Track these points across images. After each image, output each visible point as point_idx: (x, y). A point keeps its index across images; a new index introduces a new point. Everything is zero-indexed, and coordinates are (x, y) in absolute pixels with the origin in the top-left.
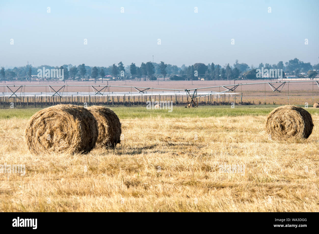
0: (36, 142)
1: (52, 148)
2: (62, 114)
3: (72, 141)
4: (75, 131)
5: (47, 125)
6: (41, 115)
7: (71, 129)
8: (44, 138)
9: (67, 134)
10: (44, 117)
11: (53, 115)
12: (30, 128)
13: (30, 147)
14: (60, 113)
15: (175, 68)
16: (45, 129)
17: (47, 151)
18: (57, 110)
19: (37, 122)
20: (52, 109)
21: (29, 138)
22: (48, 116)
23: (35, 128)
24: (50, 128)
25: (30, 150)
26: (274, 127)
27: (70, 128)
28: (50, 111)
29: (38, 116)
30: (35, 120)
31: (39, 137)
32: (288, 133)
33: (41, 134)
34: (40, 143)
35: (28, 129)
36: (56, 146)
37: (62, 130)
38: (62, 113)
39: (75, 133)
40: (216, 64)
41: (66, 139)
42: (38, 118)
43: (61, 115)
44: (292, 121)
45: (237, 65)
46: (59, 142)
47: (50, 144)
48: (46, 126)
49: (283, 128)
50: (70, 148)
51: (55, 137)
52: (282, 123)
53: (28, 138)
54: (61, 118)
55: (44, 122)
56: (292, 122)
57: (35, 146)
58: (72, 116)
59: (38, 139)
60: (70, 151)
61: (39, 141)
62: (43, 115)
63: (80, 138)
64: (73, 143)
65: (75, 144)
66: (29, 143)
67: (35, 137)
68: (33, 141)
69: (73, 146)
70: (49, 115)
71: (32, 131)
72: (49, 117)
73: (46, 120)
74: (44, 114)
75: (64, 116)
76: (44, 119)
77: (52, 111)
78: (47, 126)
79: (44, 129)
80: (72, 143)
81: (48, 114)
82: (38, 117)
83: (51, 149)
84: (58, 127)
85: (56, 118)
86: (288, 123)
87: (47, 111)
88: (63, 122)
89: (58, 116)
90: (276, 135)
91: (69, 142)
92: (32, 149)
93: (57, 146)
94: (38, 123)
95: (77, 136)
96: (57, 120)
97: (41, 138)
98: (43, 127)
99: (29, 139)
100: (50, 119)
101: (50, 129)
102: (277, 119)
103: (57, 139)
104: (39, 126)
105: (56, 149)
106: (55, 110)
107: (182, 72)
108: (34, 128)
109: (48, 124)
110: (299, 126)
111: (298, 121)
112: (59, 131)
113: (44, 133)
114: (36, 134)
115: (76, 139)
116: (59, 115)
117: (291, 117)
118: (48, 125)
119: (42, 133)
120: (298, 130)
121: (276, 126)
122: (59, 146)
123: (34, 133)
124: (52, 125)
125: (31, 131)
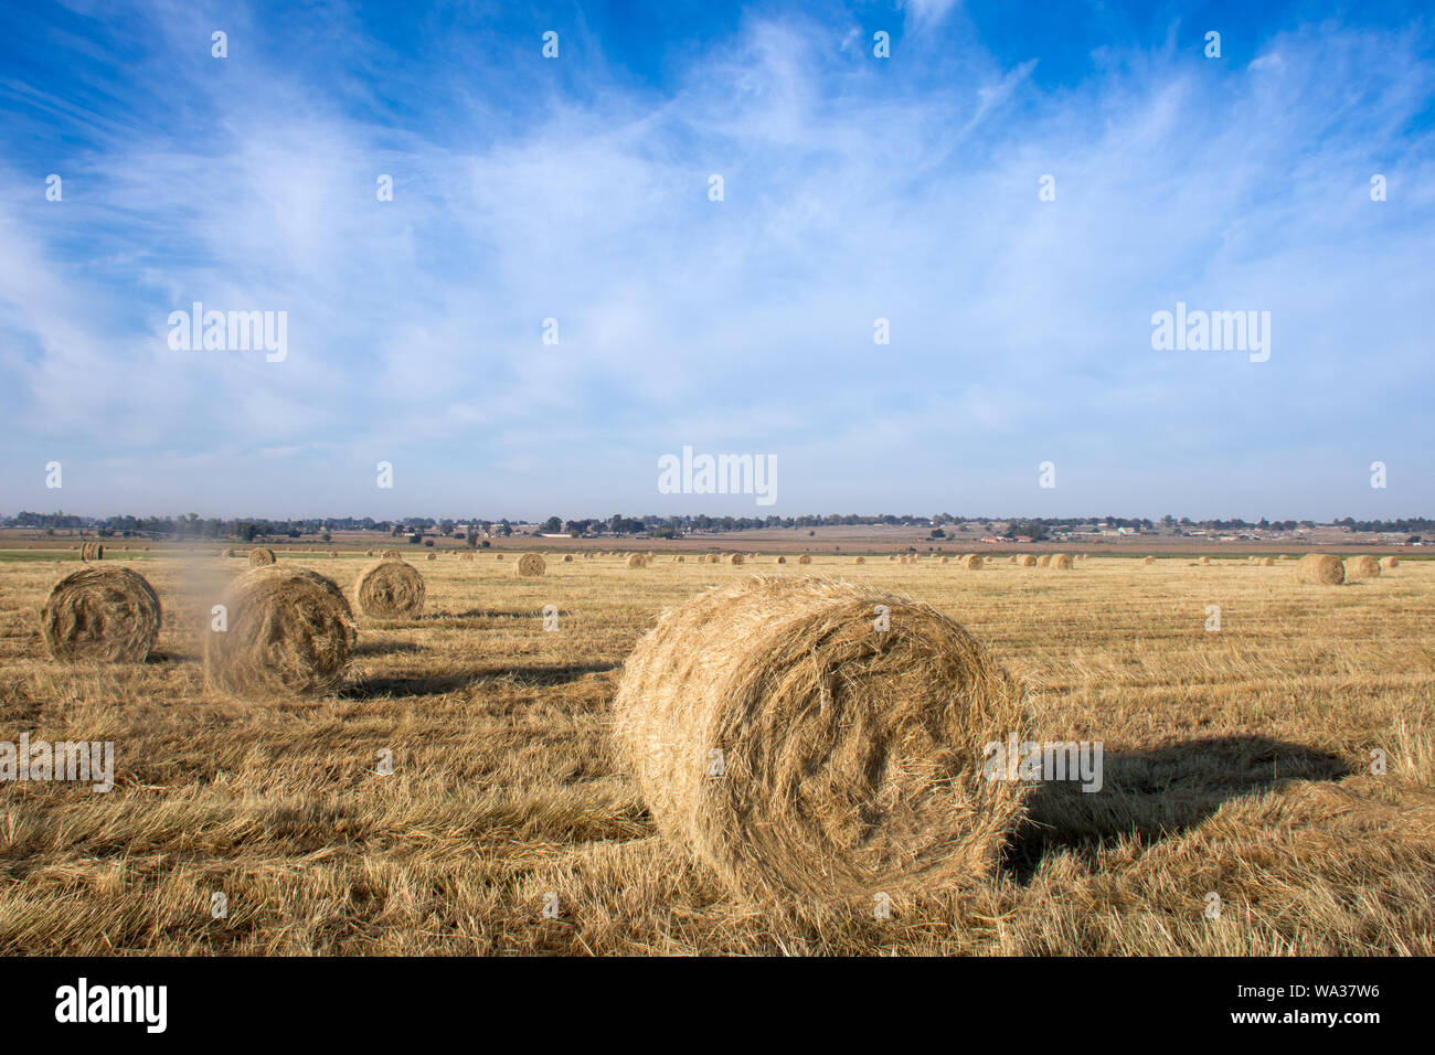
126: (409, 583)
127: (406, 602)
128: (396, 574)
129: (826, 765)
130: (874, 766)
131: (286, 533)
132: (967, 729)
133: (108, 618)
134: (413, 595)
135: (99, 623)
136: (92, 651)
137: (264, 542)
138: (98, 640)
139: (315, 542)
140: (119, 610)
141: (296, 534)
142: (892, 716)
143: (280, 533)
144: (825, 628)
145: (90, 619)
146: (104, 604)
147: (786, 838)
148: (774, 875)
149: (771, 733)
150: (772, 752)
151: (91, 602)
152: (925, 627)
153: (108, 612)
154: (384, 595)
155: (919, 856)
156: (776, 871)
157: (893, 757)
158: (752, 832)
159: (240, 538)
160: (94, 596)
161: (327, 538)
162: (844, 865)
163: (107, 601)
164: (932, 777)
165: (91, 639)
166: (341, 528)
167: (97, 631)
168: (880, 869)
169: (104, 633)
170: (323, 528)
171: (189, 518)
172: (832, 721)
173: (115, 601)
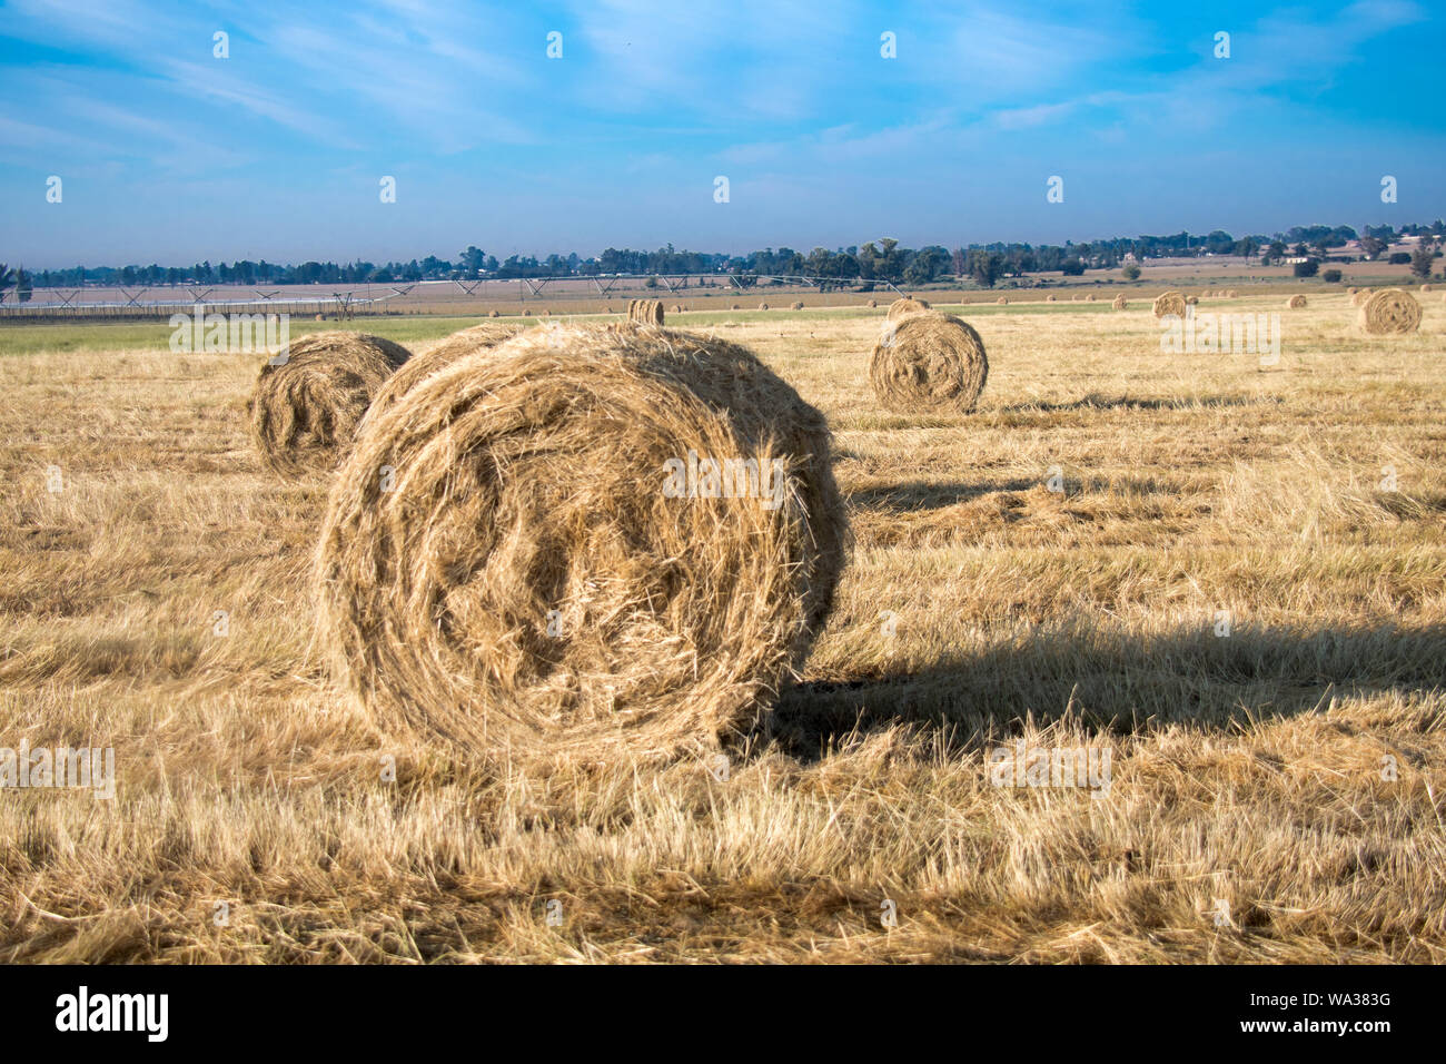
0: (414, 632)
1: (559, 680)
2: (633, 404)
3: (730, 624)
4: (753, 540)
5: (505, 496)
6: (459, 409)
7: (718, 526)
8: (487, 603)
9: (683, 565)
10: (486, 429)
11: (556, 415)
12: (367, 524)
13: (367, 670)
14: (615, 394)
15: (279, 269)
16: (488, 531)
17: (513, 710)
18: (591, 369)
19: (422, 471)
20: (544, 362)
21: (353, 603)
22: (516, 424)
23: (405, 517)
24: (538, 516)
25: (372, 697)
26: (897, 375)
27: (710, 521)
28: (529, 376)
29: (434, 416)
30: (408, 455)
31: (439, 596)
32: (934, 392)
33: (457, 571)
34: (450, 639)
35: (345, 526)
36: (589, 666)
37: (637, 539)
38: (636, 395)
39: (754, 557)
40: (334, 263)
41: (675, 606)
42: (428, 435)
43: (625, 410)
44: (948, 355)
45: (359, 264)
46: (614, 635)
47: (543, 656)
48: (496, 502)
49: (921, 375)
50: (707, 684)
51: (578, 589)
52: (919, 363)
53: (345, 601)
54: (632, 438)
55: (485, 474)
56: (947, 360)
57: (405, 664)
58: (724, 415)
59: (432, 610)
60: (711, 709)
61: (445, 628)
62: (469, 416)
63: (797, 603)
64: (738, 644)
65: (758, 651)
66: (359, 643)
67: (408, 589)
68: (388, 625)
69: (740, 665)
70: (530, 414)
71: (384, 547)
72: (524, 429)
73: (496, 452)
74: (484, 406)
75: (657, 419)
76: (480, 443)
77: (554, 381)
78: (503, 507)
79: (480, 528)
80: (728, 639)
81: (513, 405)
82: (430, 431)
83: (545, 688)
84: (608, 515)
85: (580, 432)
86: (934, 361)
87: (504, 381)
88: (645, 468)
89: (607, 422)
90: (899, 397)
91: (700, 634)
92: (386, 690)
93: (599, 664)
94: (432, 476)
95: (768, 582)
96: (594, 455)
97: (459, 601)
98: (474, 507)
99: (356, 614)
100: (536, 447)
101: (537, 531)
102: (905, 352)
103: (599, 607)
104: (443, 502)
105: (586, 687)
106: (576, 371)
107: (289, 274)
108: (396, 516)
109: (519, 482)
110: (967, 369)
111: (965, 356)
112: (614, 546)
113: (481, 564)
114: (414, 567)
115: (760, 604)
116: (613, 415)
117: (944, 344)
118: (514, 498)
119: (469, 563)
120: (966, 382)
121: (901, 371)
122: (613, 670)
123: (395, 564)
124: (551, 494)
125: (370, 545)
126: (954, 351)
127: (949, 384)
128: (931, 337)
129: (481, 573)
130: (547, 576)
131: (1060, 269)
132: (688, 534)
133: (339, 412)
134: (962, 371)
135: (327, 420)
136: (320, 463)
137: (1015, 285)
138: (328, 445)
139: (1110, 282)
140: (354, 400)
141: (1076, 270)
142: (566, 510)
143: (1048, 269)
144: (466, 393)
145: (315, 415)
146: (332, 391)
147: (431, 666)
148: (418, 713)
149: (402, 526)
150: (406, 551)
151: (313, 390)
152: (618, 390)
153: (338, 403)
154: (911, 373)
155: (619, 704)
156: (420, 707)
157: (576, 566)
158: (385, 654)
159: (973, 281)
160: (318, 381)
161: (1135, 274)
162: (515, 707)
163: (337, 386)
164: (628, 596)
165: (317, 442)
166: (1166, 254)
167: (325, 431)
168: (562, 719)
169: (335, 435)
170: (1129, 256)
171: (881, 250)
172: (484, 514)
173: (348, 386)
